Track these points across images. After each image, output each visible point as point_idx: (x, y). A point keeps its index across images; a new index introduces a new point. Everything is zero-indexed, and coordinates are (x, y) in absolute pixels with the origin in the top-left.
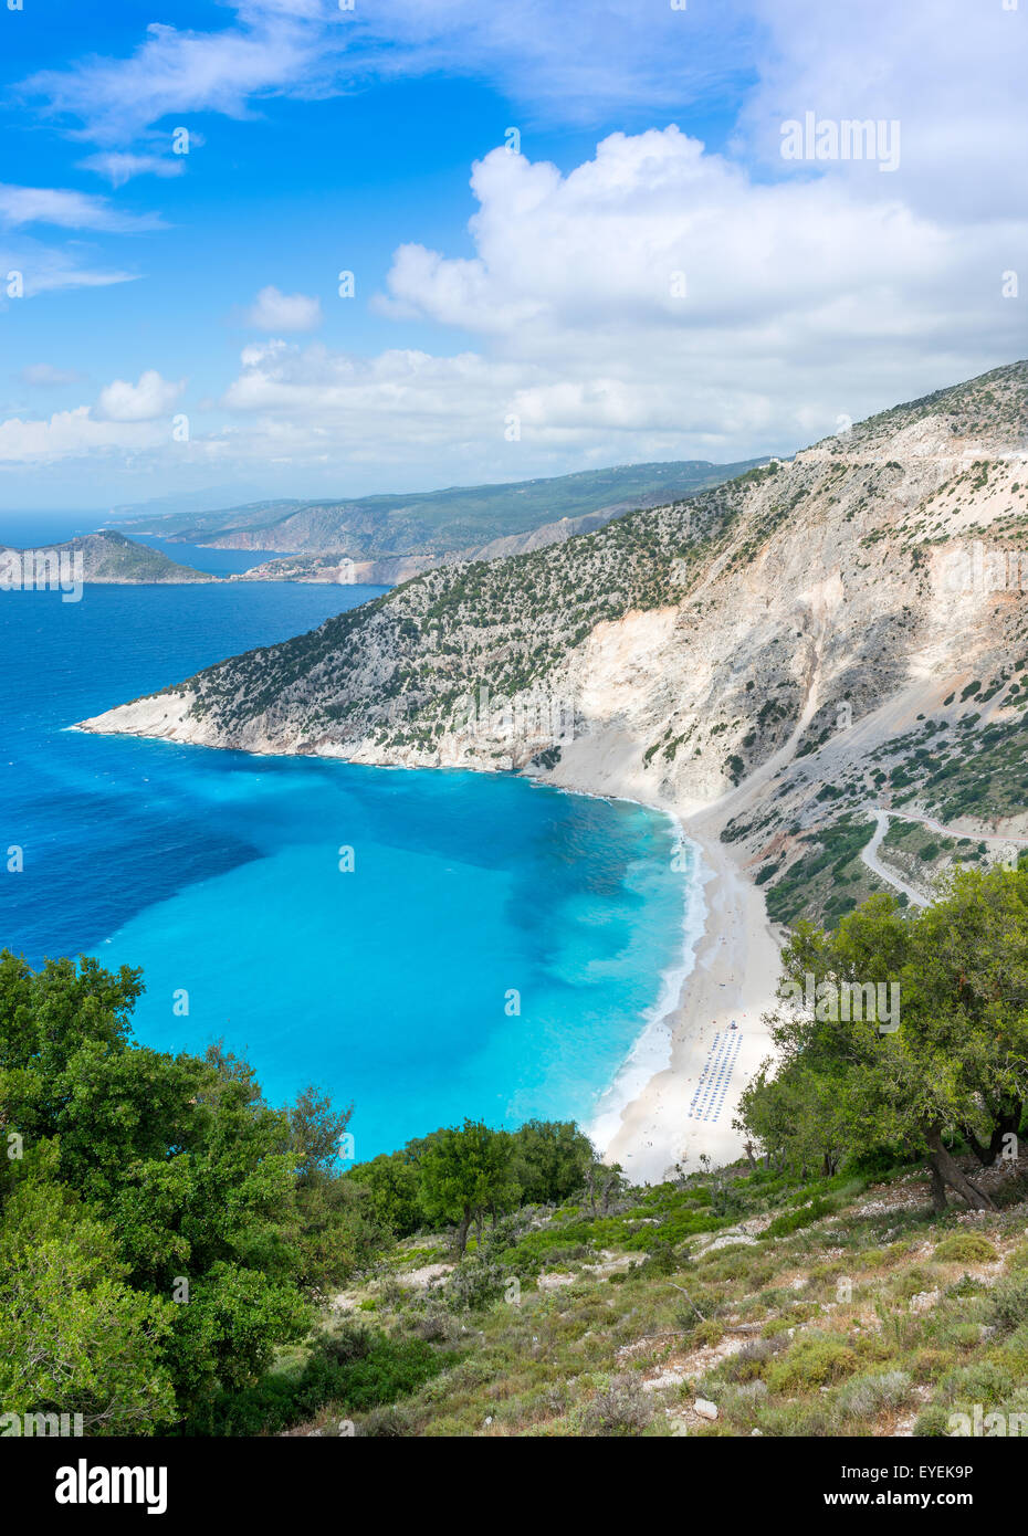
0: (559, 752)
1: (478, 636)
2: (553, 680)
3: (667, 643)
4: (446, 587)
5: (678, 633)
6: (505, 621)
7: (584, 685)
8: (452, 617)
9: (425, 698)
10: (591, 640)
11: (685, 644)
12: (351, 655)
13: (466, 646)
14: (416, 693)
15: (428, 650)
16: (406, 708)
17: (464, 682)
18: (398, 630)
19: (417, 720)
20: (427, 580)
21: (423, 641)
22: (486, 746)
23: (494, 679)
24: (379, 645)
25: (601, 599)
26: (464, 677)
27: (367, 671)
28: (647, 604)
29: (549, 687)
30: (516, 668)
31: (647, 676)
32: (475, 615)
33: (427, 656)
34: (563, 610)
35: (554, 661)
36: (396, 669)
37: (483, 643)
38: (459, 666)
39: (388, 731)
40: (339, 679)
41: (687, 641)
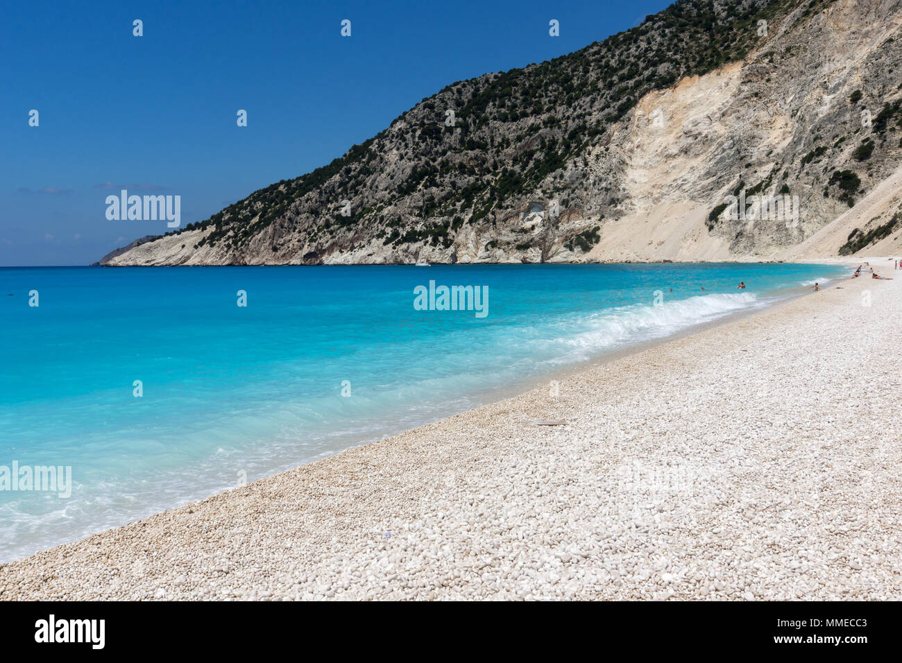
0: (598, 233)
1: (508, 130)
2: (591, 159)
3: (731, 101)
4: (474, 95)
5: (745, 88)
6: (537, 112)
7: (628, 161)
8: (478, 117)
9: (443, 193)
10: (638, 112)
11: (755, 99)
12: (368, 162)
13: (492, 141)
14: (434, 189)
15: (450, 148)
16: (421, 204)
17: (489, 177)
18: (418, 133)
19: (432, 216)
20: (454, 89)
21: (445, 139)
22: (511, 237)
23: (523, 168)
24: (398, 149)
25: (647, 73)
26: (489, 172)
27: (383, 175)
28: (702, 69)
29: (586, 164)
30: (547, 154)
31: (707, 141)
32: (503, 110)
33: (449, 153)
34: (603, 92)
35: (592, 140)
36: (414, 168)
37: (511, 136)
38: (484, 161)
39: (400, 230)
40: (353, 187)
41: (756, 95)
